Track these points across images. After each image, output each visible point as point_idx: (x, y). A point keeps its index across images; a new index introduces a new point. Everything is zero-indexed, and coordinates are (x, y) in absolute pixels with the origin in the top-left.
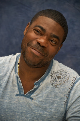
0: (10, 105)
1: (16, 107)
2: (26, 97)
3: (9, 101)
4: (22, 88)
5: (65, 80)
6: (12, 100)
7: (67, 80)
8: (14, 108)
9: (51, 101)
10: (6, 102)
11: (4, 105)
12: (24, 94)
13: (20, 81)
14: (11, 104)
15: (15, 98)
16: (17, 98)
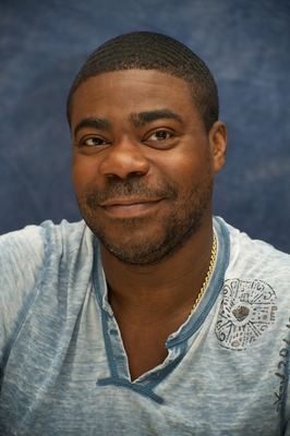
0: (78, 418)
1: (99, 426)
2: (135, 390)
3: (73, 403)
4: (123, 358)
5: (265, 317)
6: (85, 400)
7: (272, 313)
8: (91, 432)
9: (227, 404)
10: (64, 408)
11: (54, 420)
12: (129, 379)
13: (117, 328)
14: (82, 414)
15: (96, 392)
16: (102, 393)
